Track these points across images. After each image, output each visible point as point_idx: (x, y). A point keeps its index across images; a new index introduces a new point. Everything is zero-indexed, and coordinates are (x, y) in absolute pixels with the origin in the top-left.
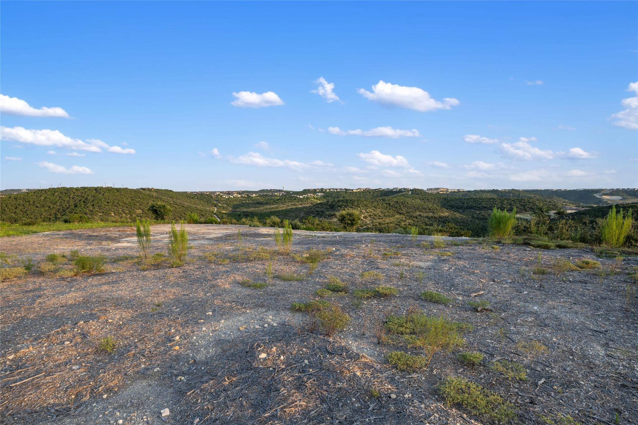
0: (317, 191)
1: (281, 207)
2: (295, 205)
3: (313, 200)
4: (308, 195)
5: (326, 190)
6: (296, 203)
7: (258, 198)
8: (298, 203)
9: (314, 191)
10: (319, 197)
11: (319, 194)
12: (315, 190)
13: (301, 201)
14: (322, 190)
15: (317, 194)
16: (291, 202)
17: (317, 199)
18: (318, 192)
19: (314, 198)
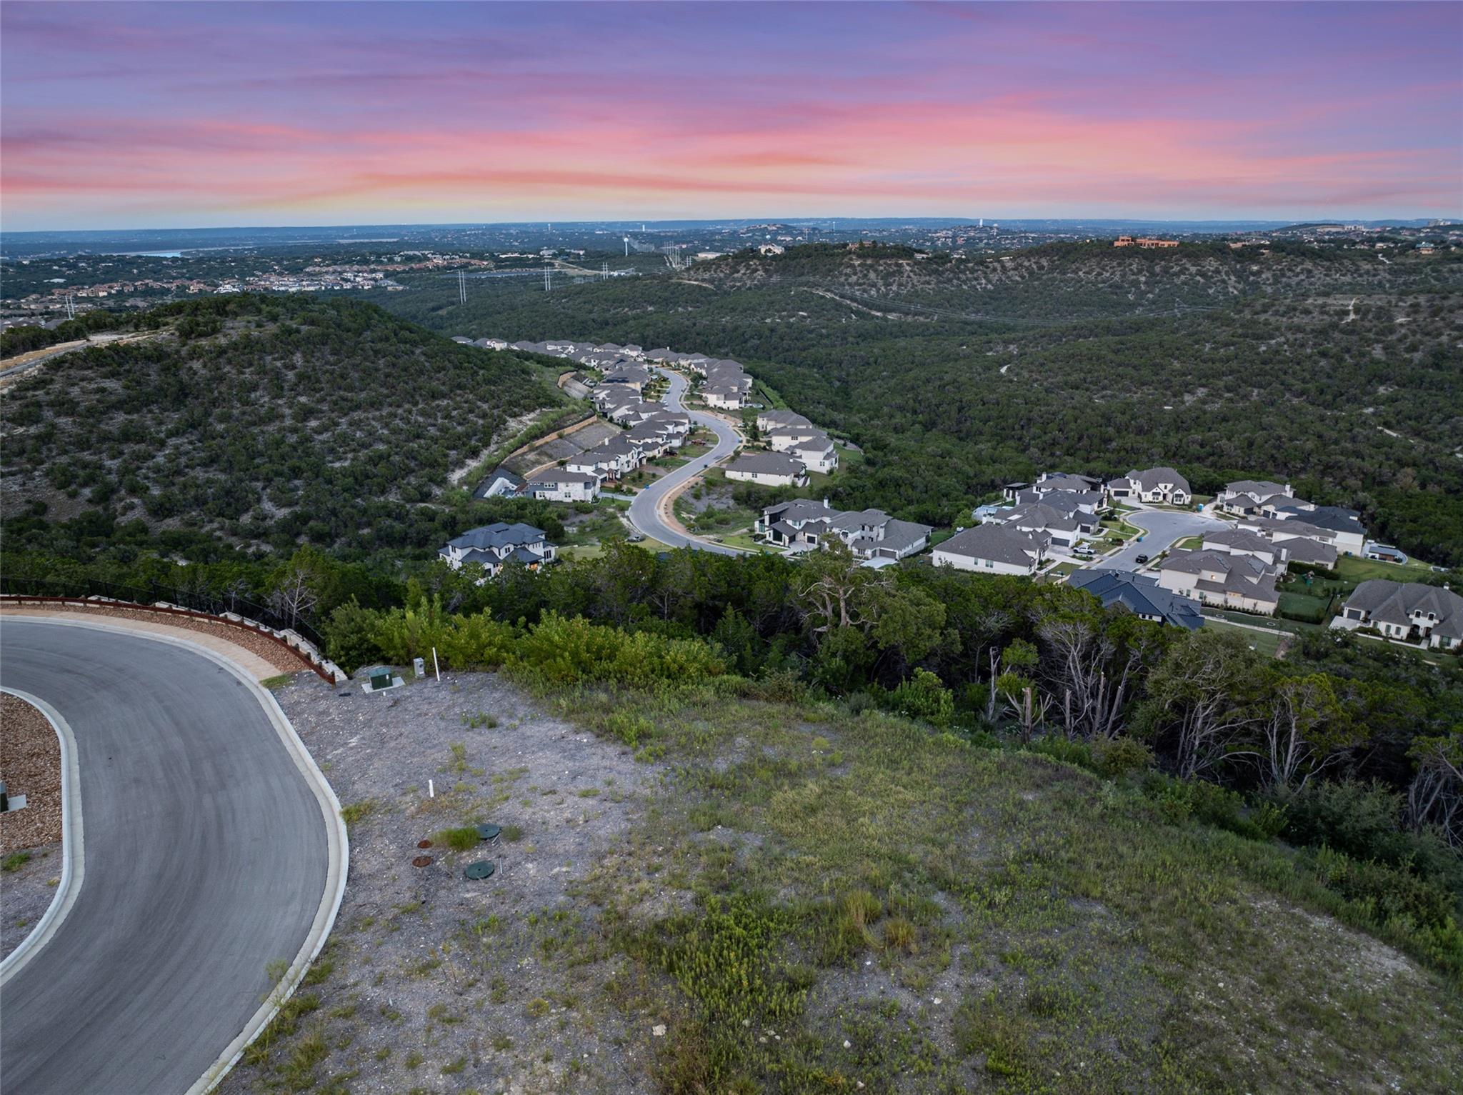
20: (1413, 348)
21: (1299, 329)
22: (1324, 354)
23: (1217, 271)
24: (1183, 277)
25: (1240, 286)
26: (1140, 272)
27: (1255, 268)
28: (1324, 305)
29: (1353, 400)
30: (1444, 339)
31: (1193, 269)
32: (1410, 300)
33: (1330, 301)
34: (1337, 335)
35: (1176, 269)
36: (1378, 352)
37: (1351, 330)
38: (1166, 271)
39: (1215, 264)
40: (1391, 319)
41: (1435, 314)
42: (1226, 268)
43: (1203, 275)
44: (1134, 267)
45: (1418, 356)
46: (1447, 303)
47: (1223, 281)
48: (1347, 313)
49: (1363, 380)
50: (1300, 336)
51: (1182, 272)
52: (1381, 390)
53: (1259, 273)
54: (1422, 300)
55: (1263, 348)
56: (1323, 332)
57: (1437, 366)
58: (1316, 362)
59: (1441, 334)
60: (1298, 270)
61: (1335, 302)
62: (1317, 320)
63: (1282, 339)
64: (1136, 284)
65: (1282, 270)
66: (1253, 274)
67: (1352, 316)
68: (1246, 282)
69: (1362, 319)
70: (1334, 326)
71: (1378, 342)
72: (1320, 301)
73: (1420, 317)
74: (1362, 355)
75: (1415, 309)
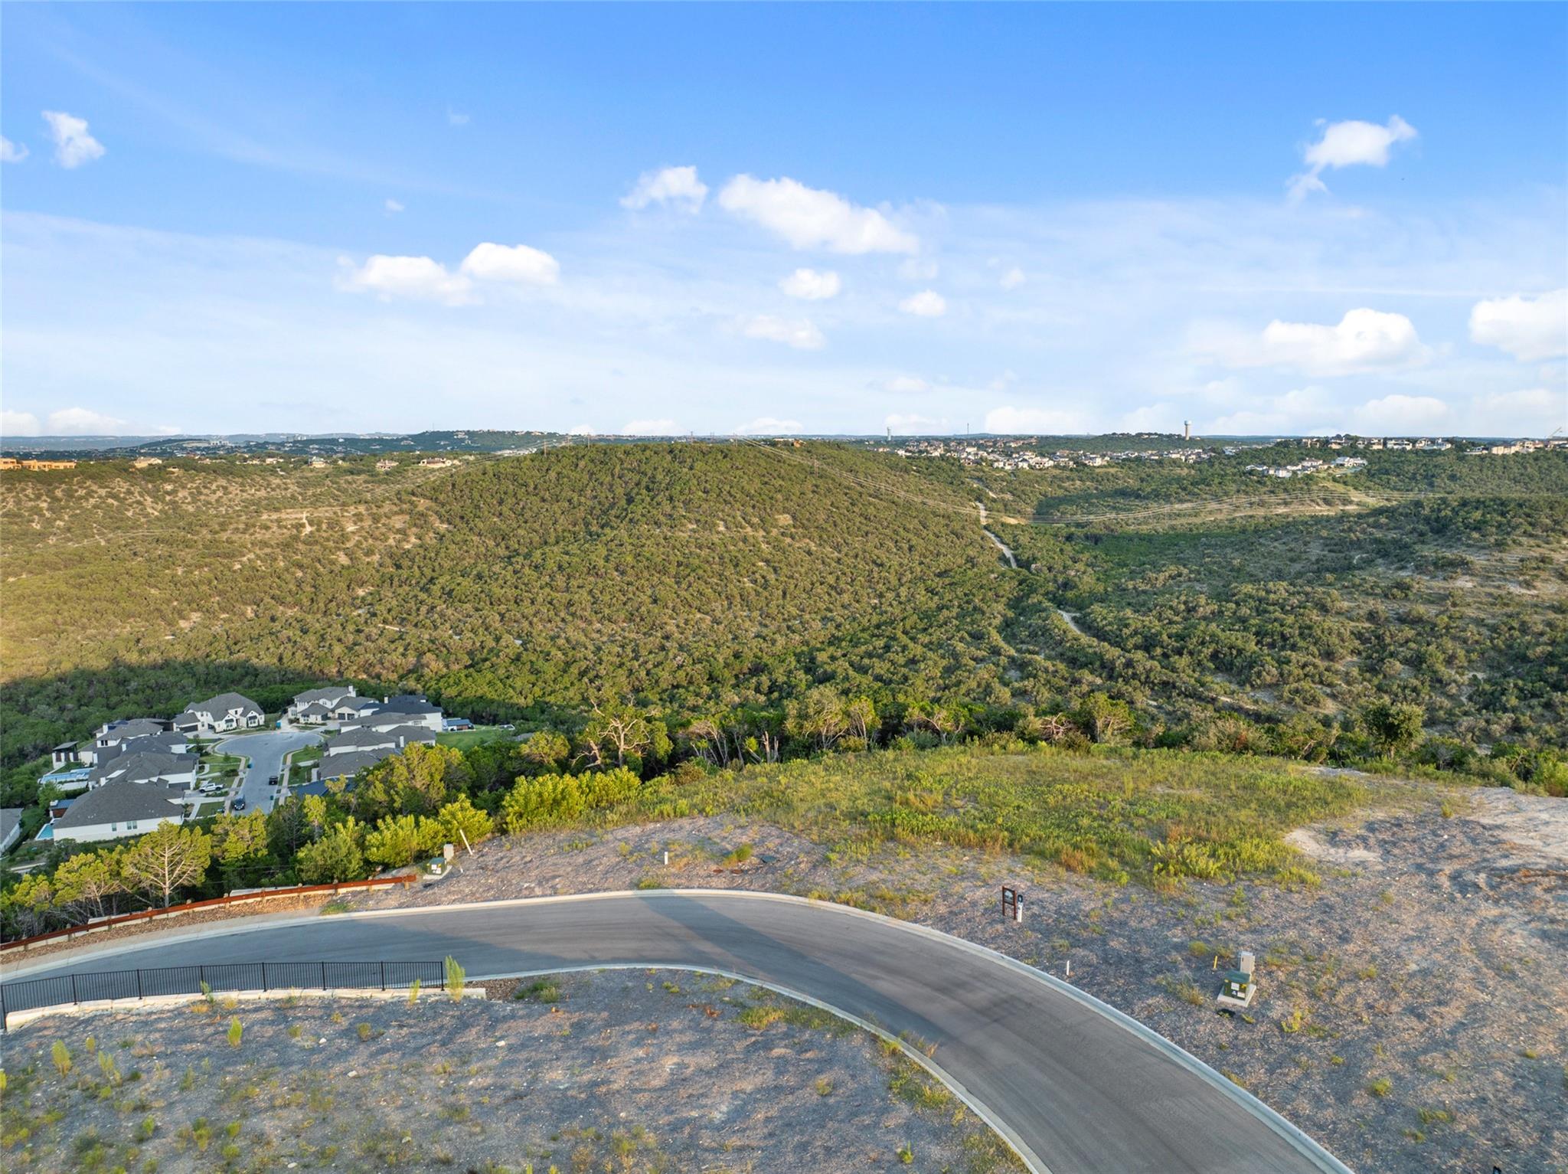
0: (1334, 446)
1: (1211, 512)
2: (1262, 504)
3: (1329, 485)
4: (1306, 464)
5: (1369, 443)
6: (1265, 497)
7: (1112, 470)
8: (1273, 499)
9: (1323, 449)
10: (1349, 472)
11: (1349, 462)
12: (1326, 442)
13: (1286, 490)
14: (1352, 446)
15: (1339, 460)
16: (1247, 493)
17: (1345, 483)
18: (1339, 453)
19: (1335, 480)
20: (369, 552)
21: (265, 544)
22: (298, 566)
23: (129, 492)
24: (92, 501)
25: (160, 507)
26: (38, 497)
27: (169, 487)
28: (279, 520)
30: (391, 542)
31: (103, 492)
32: (352, 510)
33: (283, 516)
35: (81, 492)
36: (343, 559)
37: (311, 541)
38: (69, 494)
39: (126, 486)
40: (342, 527)
41: (376, 519)
42: (138, 489)
43: (115, 497)
44: (29, 491)
45: (376, 558)
46: (381, 511)
47: (139, 503)
48: (303, 526)
49: (344, 585)
50: (268, 550)
51: (90, 494)
52: (362, 593)
53: (174, 492)
54: (362, 509)
55: (238, 566)
56: (286, 546)
57: (397, 567)
59: (387, 539)
60: (214, 487)
61: (289, 516)
62: (275, 534)
63: (252, 556)
64: (38, 511)
65: (197, 488)
66: (169, 493)
67: (309, 528)
68: (163, 501)
69: (318, 530)
70: (296, 538)
71: (339, 549)
72: (274, 516)
73: (366, 525)
74: (332, 563)
75: (359, 517)
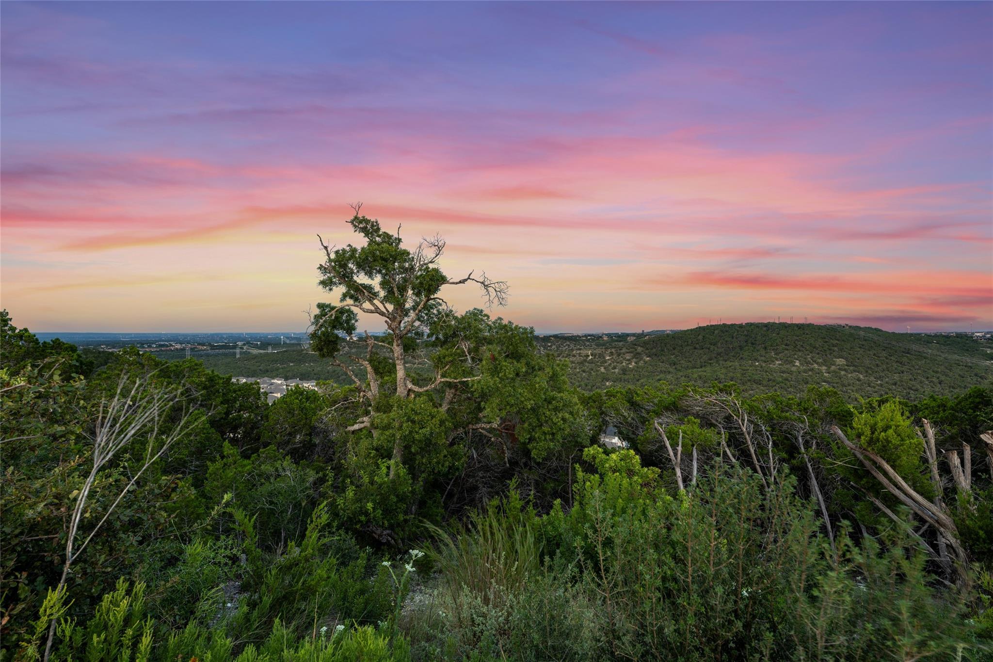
20: (614, 368)
22: (584, 371)
28: (580, 353)
29: (599, 388)
30: (624, 364)
32: (609, 351)
33: (582, 352)
34: (587, 364)
36: (602, 370)
37: (591, 362)
40: (604, 358)
41: (619, 355)
45: (617, 370)
46: (622, 351)
48: (589, 356)
49: (600, 380)
52: (607, 384)
54: (613, 350)
56: (582, 363)
57: (625, 374)
58: (581, 374)
59: (622, 363)
61: (584, 352)
62: (578, 359)
67: (591, 357)
69: (594, 358)
70: (585, 361)
71: (602, 366)
72: (578, 352)
73: (614, 357)
74: (598, 371)
75: (612, 354)
